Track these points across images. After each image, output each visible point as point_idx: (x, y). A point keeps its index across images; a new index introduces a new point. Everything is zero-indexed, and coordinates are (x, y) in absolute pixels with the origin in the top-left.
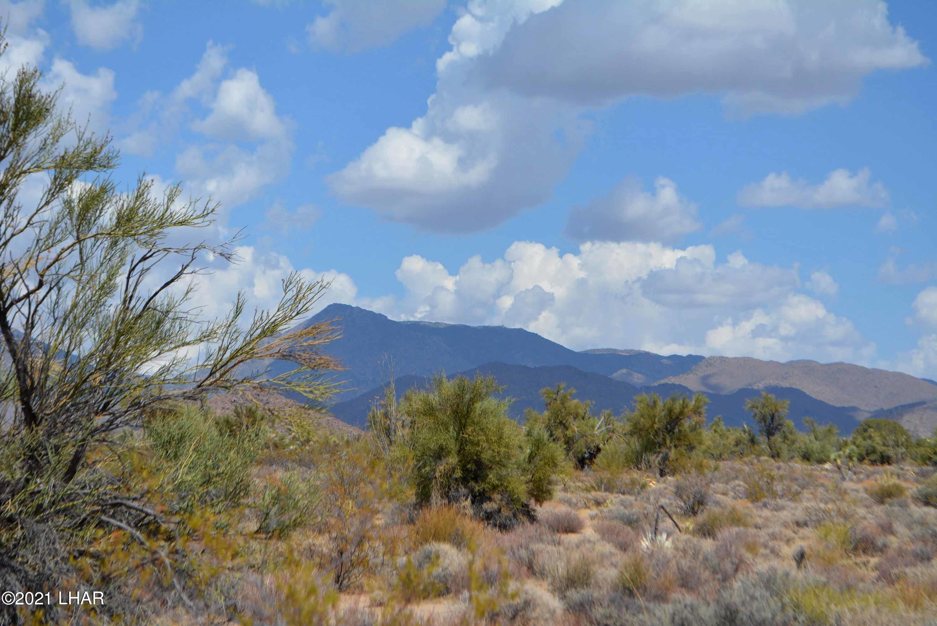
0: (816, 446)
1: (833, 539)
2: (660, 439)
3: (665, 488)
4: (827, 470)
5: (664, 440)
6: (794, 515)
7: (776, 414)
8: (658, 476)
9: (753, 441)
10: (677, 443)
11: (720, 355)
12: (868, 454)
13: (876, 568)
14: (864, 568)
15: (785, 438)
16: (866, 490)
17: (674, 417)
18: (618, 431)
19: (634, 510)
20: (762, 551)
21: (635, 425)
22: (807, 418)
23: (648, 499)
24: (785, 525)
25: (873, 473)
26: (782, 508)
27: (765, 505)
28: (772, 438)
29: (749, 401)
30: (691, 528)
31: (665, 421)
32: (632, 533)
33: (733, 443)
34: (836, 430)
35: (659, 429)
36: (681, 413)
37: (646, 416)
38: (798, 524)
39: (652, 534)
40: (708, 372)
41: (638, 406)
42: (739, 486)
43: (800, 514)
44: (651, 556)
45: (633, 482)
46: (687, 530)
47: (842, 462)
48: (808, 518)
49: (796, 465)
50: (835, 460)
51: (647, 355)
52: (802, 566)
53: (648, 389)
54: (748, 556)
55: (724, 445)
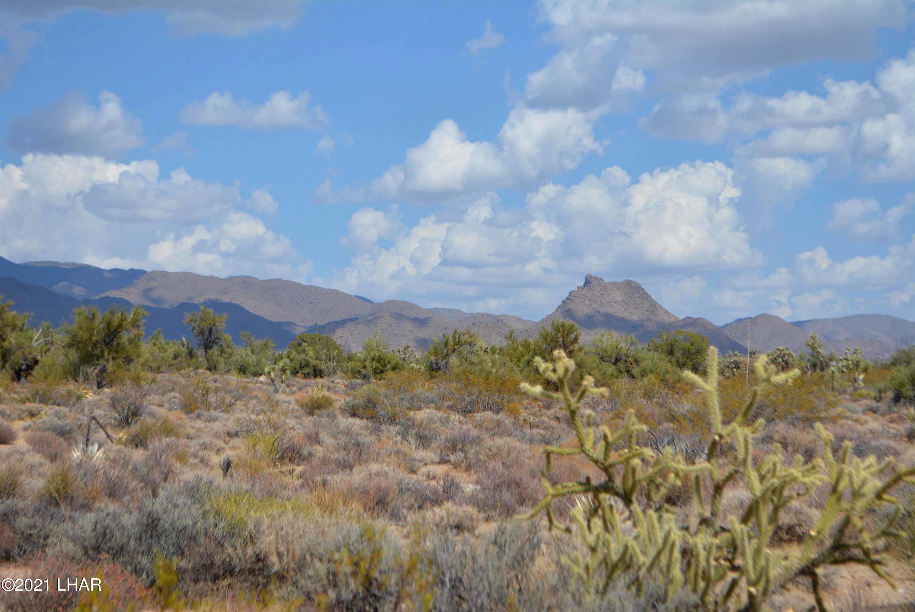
0: (252, 359)
1: (260, 448)
2: (97, 352)
3: (101, 400)
4: (261, 382)
5: (102, 352)
6: (225, 425)
7: (214, 328)
8: (95, 388)
9: (191, 354)
10: (115, 355)
11: (160, 269)
12: (301, 368)
13: (300, 477)
14: (289, 477)
15: (222, 351)
16: (297, 401)
17: (112, 330)
18: (57, 344)
19: (67, 421)
20: (192, 460)
21: (74, 337)
22: (244, 333)
23: (83, 410)
24: (217, 435)
25: (306, 386)
26: (215, 419)
27: (199, 417)
28: (210, 352)
29: (187, 315)
30: (124, 439)
31: (103, 334)
32: (65, 444)
33: (172, 356)
34: (271, 344)
35: (97, 341)
36: (120, 326)
37: (84, 329)
38: (229, 434)
39: (83, 444)
40: (150, 286)
41: (77, 318)
42: (175, 397)
43: (231, 425)
44: (80, 465)
45: (69, 394)
46: (120, 441)
47: (276, 375)
48: (238, 429)
49: (232, 378)
50: (269, 373)
51: (88, 268)
52: (228, 474)
53: (87, 302)
54: (177, 465)
55: (163, 358)
